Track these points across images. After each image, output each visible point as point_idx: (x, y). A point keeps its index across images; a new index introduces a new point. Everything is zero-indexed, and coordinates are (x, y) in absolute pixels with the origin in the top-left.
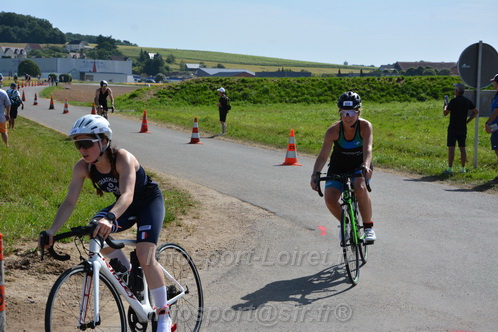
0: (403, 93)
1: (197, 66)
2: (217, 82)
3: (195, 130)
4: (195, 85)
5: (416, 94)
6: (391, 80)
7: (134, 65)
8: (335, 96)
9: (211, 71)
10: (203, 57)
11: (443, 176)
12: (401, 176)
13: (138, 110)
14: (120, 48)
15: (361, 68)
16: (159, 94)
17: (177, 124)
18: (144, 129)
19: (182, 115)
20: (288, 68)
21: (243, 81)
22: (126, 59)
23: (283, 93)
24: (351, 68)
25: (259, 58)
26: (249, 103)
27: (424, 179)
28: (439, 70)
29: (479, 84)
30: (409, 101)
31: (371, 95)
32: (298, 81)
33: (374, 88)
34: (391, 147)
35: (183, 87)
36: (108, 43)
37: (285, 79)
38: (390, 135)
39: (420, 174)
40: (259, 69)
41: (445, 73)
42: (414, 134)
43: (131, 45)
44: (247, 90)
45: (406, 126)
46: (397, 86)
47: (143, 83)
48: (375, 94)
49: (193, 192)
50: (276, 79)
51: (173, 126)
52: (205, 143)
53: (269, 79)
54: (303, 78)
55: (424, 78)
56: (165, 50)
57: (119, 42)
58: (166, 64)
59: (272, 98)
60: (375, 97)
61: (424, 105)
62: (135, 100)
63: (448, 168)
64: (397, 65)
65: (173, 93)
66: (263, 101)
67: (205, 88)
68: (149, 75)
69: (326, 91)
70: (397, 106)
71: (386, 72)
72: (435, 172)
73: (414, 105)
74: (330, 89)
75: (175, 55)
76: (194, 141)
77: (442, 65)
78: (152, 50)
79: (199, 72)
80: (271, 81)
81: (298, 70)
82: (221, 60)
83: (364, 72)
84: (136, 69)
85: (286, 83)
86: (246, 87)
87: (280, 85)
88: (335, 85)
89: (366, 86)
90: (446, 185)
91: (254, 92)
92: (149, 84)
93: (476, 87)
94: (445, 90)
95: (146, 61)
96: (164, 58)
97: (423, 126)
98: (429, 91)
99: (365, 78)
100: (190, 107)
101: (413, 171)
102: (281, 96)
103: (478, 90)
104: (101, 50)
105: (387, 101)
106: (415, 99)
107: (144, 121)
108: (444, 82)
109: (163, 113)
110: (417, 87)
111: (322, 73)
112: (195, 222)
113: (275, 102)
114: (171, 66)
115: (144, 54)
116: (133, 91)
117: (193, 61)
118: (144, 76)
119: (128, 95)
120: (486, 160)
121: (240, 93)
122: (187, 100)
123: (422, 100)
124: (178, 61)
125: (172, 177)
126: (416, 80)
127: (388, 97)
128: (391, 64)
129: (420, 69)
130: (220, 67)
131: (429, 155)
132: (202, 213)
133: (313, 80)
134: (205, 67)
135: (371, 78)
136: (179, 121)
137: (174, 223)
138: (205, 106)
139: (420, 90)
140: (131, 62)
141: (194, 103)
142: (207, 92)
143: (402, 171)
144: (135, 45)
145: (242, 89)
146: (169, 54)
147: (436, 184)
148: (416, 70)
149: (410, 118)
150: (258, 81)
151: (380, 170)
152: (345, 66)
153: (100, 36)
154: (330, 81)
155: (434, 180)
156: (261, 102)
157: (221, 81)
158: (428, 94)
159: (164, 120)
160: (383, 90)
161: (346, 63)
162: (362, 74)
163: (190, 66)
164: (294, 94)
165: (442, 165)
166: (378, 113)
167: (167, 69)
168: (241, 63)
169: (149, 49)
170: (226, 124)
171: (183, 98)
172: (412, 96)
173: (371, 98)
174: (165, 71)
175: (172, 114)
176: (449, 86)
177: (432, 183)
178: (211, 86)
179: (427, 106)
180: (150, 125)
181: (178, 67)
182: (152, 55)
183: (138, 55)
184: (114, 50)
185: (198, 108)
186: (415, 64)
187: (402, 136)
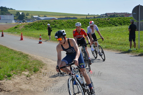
0: (110, 23)
1: (37, 16)
2: (46, 22)
3: (40, 39)
4: (38, 23)
5: (114, 24)
6: (105, 19)
7: (14, 17)
8: (86, 25)
9: (42, 18)
10: (39, 13)
11: (128, 52)
12: (114, 52)
13: (18, 32)
14: (9, 11)
15: (94, 16)
16: (25, 27)
17: (33, 37)
18: (22, 39)
19: (34, 34)
20: (69, 16)
21: (55, 21)
22: (11, 15)
23: (68, 25)
24: (90, 15)
25: (58, 13)
26: (57, 29)
27: (122, 53)
28: (121, 15)
29: (139, 20)
30: (112, 26)
31: (99, 25)
32: (74, 21)
33: (100, 22)
34: (108, 42)
35: (33, 24)
36: (5, 9)
37: (69, 20)
38: (108, 38)
39: (120, 51)
40: (59, 17)
41: (123, 16)
42: (116, 38)
43: (13, 9)
44: (56, 24)
45: (112, 35)
46: (108, 21)
47: (18, 23)
48: (100, 24)
49: (43, 60)
50: (66, 20)
51: (32, 38)
52: (44, 43)
53: (64, 20)
54: (75, 19)
55: (117, 18)
56: (26, 11)
57: (9, 9)
58: (26, 16)
59: (65, 27)
60: (100, 25)
61: (118, 27)
62: (16, 29)
63: (130, 49)
64: (106, 14)
65: (30, 26)
66: (62, 28)
67: (41, 24)
68: (20, 20)
69: (83, 24)
70: (108, 28)
71: (103, 17)
72: (125, 50)
73: (114, 28)
74: (85, 23)
75: (29, 13)
76: (40, 43)
77: (122, 13)
78: (21, 11)
79: (38, 19)
80: (64, 21)
81: (72, 17)
82: (45, 14)
83: (95, 17)
84: (15, 18)
85: (70, 21)
86: (56, 23)
87: (67, 22)
88: (86, 22)
89: (97, 22)
90: (130, 55)
91: (58, 25)
92: (20, 23)
93: (138, 20)
94: (124, 22)
95: (19, 15)
96: (25, 14)
97: (118, 35)
98: (118, 22)
99: (97, 19)
100: (36, 31)
101: (118, 50)
102: (68, 26)
103: (139, 21)
104: (2, 12)
105: (104, 27)
106: (114, 25)
107: (22, 36)
108: (124, 19)
109: (27, 33)
110: (115, 22)
111: (81, 18)
112: (46, 71)
113: (66, 28)
114: (28, 17)
115: (18, 13)
116: (16, 26)
117: (36, 15)
118: (18, 21)
119: (14, 27)
120: (142, 46)
121: (54, 25)
122: (35, 28)
123: (116, 26)
124: (30, 15)
125: (35, 56)
126: (114, 19)
127: (105, 25)
128: (104, 14)
129: (114, 15)
130: (45, 16)
131: (122, 44)
132: (48, 67)
133: (79, 20)
134: (40, 17)
135: (99, 19)
136: (34, 36)
137: (39, 71)
138: (42, 30)
139: (116, 22)
140: (13, 16)
141: (37, 29)
142: (42, 25)
143: (114, 50)
144: (15, 10)
145: (54, 24)
146: (27, 12)
147: (126, 54)
148: (113, 16)
149: (113, 32)
150: (60, 21)
151: (106, 50)
152: (89, 15)
153: (2, 7)
154: (85, 20)
155: (125, 53)
156: (61, 28)
157: (47, 21)
158: (118, 24)
159: (28, 36)
160: (103, 23)
161: (89, 14)
162: (94, 18)
163: (34, 16)
164: (72, 25)
165: (128, 48)
166: (102, 31)
167: (27, 18)
168: (52, 15)
169: (19, 11)
170: (50, 36)
171: (34, 28)
172: (113, 24)
173: (99, 26)
174: (26, 18)
175: (30, 33)
176: (125, 21)
177: (125, 54)
178: (43, 23)
179: (119, 28)
180: (23, 37)
181: (30, 17)
182: (21, 13)
183: (16, 13)
184: (7, 12)
185: (39, 31)
186: (112, 13)
187: (112, 38)
